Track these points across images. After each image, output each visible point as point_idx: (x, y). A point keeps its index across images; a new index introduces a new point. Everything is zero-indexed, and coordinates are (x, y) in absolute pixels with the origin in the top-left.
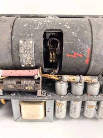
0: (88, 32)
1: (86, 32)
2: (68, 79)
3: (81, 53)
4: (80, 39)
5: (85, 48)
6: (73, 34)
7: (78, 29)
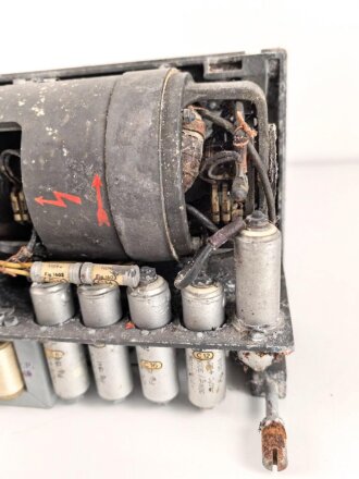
0: (95, 123)
1: (89, 123)
2: (43, 274)
3: (74, 191)
4: (68, 149)
5: (85, 176)
6: (50, 133)
7: (68, 116)
